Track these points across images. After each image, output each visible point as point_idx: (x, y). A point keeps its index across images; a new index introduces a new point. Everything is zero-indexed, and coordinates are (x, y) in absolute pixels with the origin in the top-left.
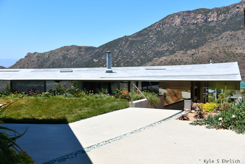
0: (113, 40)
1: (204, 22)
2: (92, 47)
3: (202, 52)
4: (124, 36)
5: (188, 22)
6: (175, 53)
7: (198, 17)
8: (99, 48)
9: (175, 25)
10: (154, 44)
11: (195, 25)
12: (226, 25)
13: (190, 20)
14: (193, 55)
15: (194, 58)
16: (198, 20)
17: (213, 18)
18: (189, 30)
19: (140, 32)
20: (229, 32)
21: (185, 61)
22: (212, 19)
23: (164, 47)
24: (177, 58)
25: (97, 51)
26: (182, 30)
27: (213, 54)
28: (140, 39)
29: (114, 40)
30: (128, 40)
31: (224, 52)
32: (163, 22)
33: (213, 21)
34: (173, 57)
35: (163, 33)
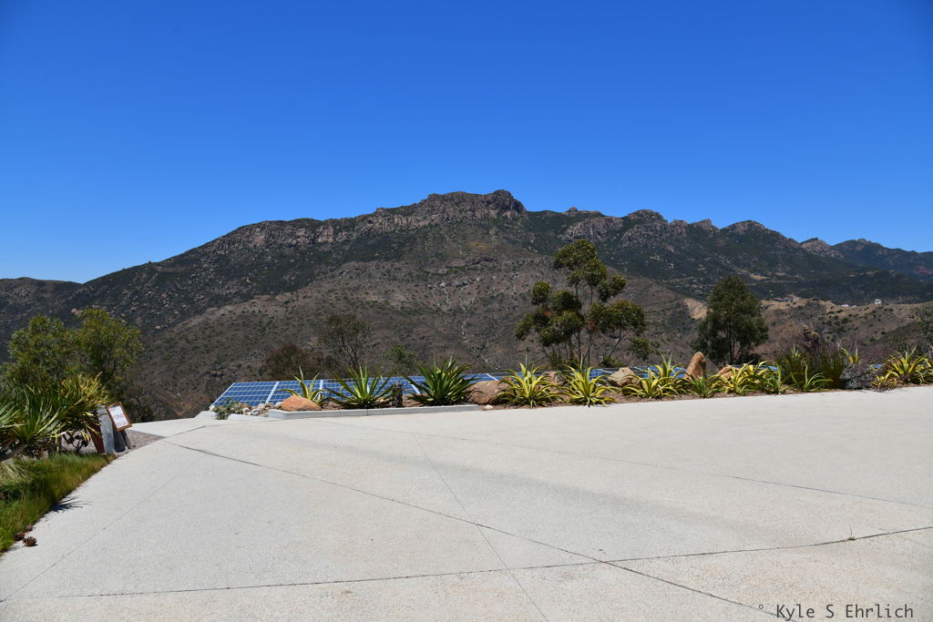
0: (121, 269)
1: (309, 244)
2: (70, 282)
3: (304, 297)
4: (147, 262)
5: (279, 242)
6: (253, 298)
7: (300, 234)
8: (87, 284)
9: (255, 246)
10: (211, 280)
11: (293, 248)
12: (349, 250)
13: (283, 238)
14: (287, 302)
15: (290, 310)
16: (299, 239)
17: (326, 237)
18: (282, 256)
19: (182, 255)
20: (352, 263)
21: (270, 314)
22: (325, 239)
23: (232, 287)
24: (255, 309)
25: (81, 291)
26: (267, 256)
27: (324, 301)
28: (181, 269)
29: (124, 270)
30: (155, 271)
31: (345, 298)
32: (230, 239)
33: (326, 242)
34: (247, 307)
35: (228, 261)
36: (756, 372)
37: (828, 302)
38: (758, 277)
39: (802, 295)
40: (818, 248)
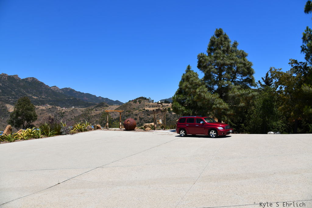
36: (32, 131)
37: (59, 107)
38: (36, 98)
39: (50, 104)
40: (56, 89)
